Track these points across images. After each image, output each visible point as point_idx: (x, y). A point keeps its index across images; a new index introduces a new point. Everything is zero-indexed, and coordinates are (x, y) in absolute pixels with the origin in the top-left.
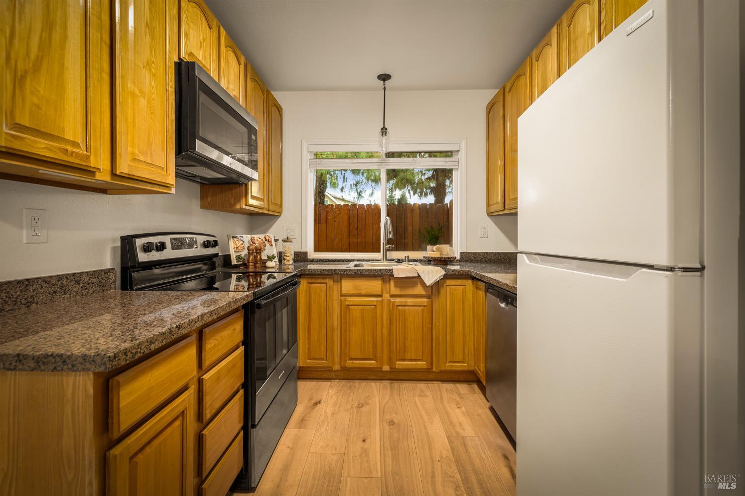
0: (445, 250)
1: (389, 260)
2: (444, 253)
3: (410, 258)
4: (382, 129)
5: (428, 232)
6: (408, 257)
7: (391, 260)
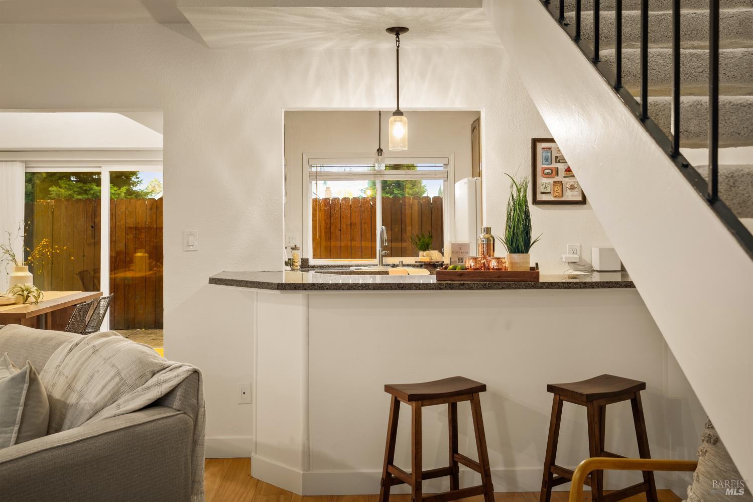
0: (433, 255)
1: (385, 265)
2: (433, 258)
3: (404, 263)
4: (378, 150)
5: (420, 240)
6: (402, 262)
7: (387, 265)
